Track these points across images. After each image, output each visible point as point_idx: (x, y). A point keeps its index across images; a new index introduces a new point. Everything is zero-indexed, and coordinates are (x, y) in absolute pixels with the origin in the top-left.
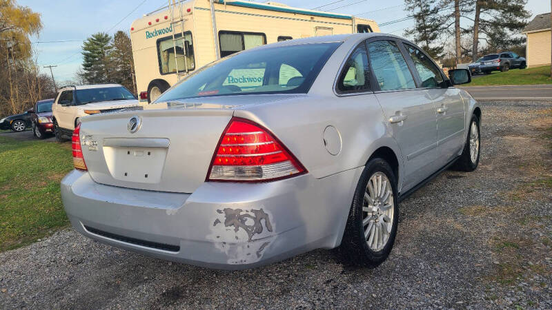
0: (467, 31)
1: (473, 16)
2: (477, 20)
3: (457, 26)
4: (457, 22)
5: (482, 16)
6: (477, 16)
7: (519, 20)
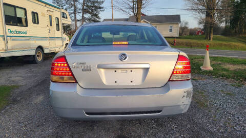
0: (79, 21)
1: (81, 14)
2: (83, 17)
3: (75, 18)
4: (75, 16)
5: (85, 16)
6: (83, 15)
7: (98, 19)
